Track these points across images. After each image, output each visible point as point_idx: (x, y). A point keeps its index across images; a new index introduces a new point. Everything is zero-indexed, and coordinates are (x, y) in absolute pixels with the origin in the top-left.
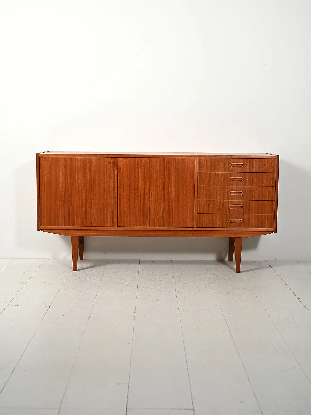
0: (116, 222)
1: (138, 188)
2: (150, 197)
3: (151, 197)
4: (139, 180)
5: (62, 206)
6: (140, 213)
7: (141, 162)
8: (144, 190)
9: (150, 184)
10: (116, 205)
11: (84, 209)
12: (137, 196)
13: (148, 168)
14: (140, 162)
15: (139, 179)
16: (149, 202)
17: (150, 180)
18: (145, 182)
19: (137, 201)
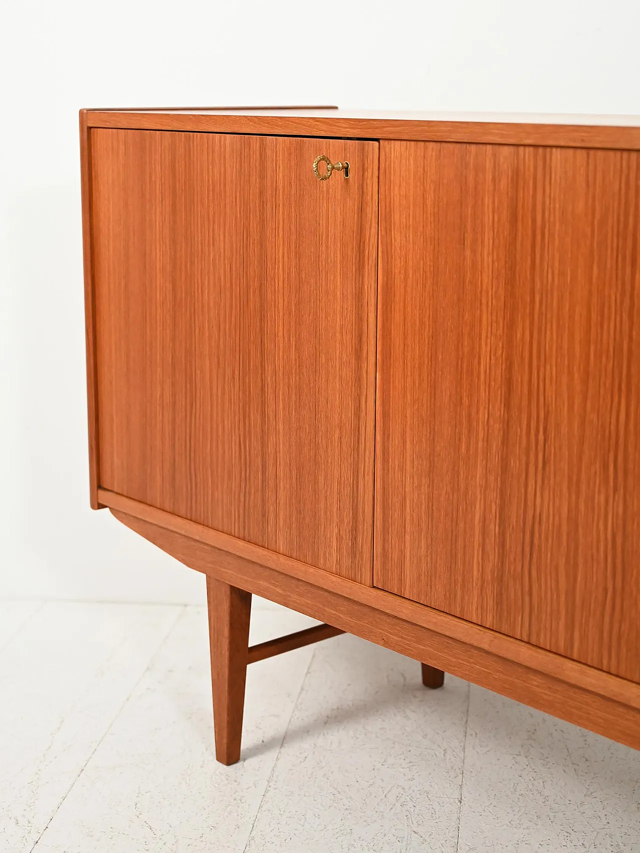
0: (367, 555)
1: (476, 361)
2: (541, 437)
3: (545, 441)
4: (484, 308)
5: (165, 404)
6: (484, 533)
7: (494, 179)
8: (509, 382)
9: (539, 343)
10: (367, 453)
11: (240, 444)
12: (469, 416)
13: (534, 221)
14: (489, 177)
15: (484, 301)
16: (532, 469)
17: (541, 313)
18: (511, 326)
19: (468, 450)
